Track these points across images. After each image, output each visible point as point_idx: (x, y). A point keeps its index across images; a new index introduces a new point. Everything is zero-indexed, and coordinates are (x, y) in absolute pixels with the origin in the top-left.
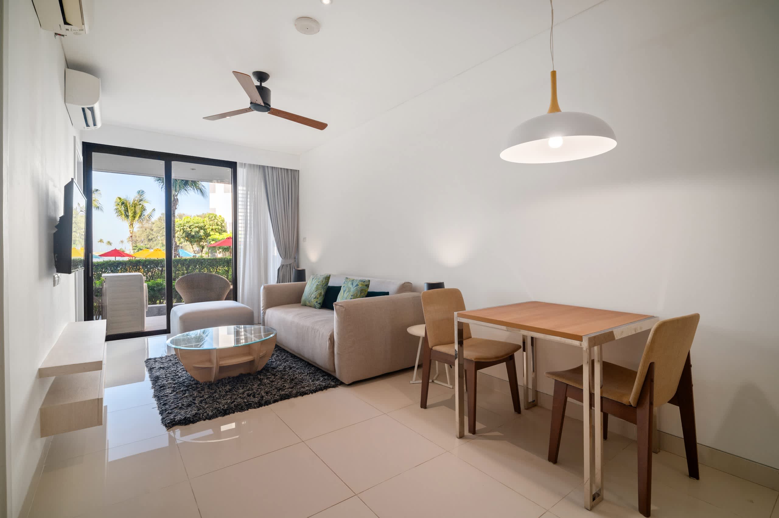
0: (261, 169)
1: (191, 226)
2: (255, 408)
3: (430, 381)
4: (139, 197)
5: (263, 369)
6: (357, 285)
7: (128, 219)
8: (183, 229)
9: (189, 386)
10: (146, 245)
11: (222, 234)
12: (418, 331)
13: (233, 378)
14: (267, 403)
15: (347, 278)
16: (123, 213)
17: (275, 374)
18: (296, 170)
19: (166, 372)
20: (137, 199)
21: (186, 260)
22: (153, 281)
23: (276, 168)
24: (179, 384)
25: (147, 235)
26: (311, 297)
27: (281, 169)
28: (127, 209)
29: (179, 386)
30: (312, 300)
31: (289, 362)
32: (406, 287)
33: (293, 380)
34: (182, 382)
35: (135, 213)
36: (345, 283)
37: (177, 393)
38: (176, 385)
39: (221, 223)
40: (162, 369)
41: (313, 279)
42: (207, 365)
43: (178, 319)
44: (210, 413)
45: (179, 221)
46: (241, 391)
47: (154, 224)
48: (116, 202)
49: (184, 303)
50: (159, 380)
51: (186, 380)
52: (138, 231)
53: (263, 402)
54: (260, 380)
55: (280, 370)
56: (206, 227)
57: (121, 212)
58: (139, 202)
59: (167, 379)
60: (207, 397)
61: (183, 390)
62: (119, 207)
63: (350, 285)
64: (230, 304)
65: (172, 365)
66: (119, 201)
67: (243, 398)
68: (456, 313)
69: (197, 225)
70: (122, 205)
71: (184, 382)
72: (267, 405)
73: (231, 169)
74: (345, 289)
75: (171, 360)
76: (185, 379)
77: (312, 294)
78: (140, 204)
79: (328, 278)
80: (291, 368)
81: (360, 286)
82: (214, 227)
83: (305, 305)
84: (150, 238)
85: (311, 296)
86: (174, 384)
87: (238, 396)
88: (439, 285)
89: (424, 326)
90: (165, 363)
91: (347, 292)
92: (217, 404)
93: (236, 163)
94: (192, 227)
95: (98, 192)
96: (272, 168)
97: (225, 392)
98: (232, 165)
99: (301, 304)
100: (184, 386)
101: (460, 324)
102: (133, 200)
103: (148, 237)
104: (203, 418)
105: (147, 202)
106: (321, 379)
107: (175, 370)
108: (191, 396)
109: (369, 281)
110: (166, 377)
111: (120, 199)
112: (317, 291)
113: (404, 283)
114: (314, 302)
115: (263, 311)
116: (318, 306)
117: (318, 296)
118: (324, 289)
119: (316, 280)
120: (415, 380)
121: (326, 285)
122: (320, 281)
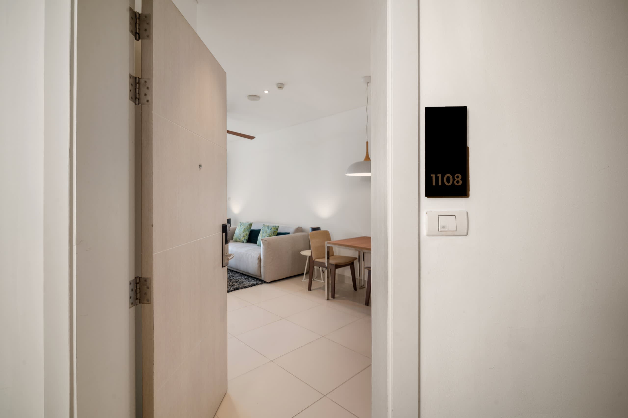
3: (313, 280)
6: (271, 229)
12: (307, 253)
15: (264, 225)
26: (240, 236)
30: (241, 238)
32: (299, 230)
33: (237, 281)
36: (263, 228)
41: (241, 225)
63: (266, 228)
68: (326, 242)
74: (263, 231)
77: (241, 234)
79: (251, 225)
81: (273, 229)
83: (236, 241)
88: (318, 229)
89: (310, 251)
91: (265, 233)
99: (233, 240)
101: (328, 247)
106: (253, 281)
109: (278, 226)
112: (244, 232)
113: (298, 227)
114: (242, 239)
116: (245, 241)
117: (245, 235)
118: (248, 231)
119: (243, 226)
120: (305, 279)
121: (250, 229)
122: (246, 226)
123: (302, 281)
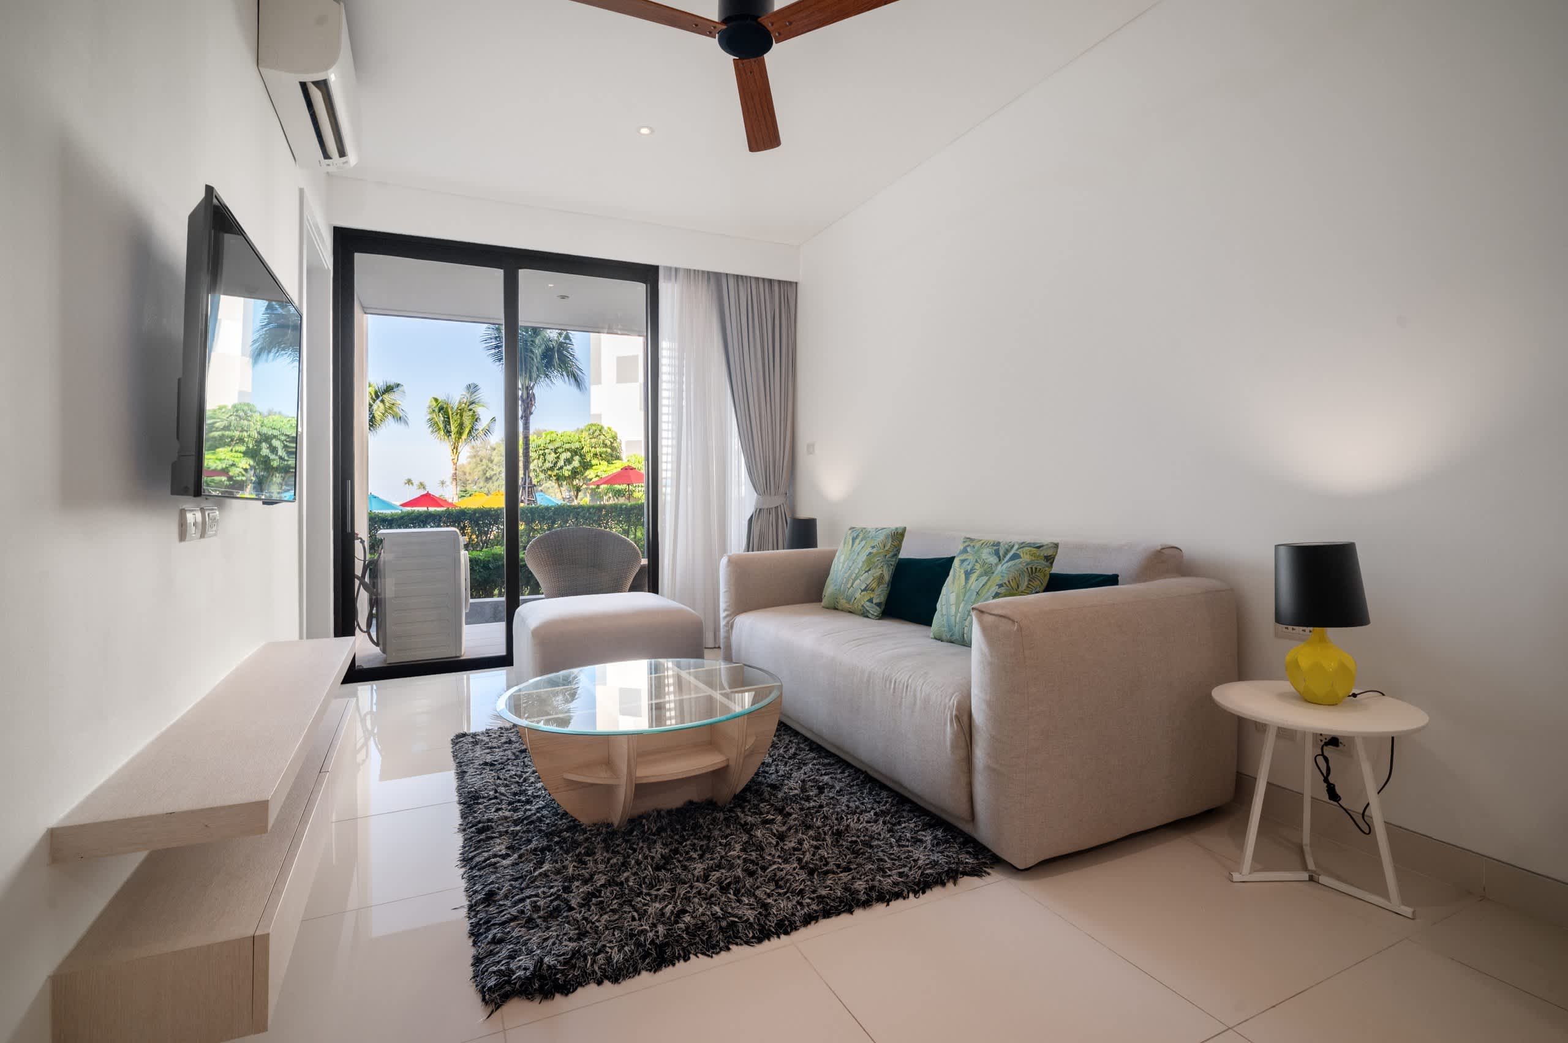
0: (712, 280)
1: (558, 448)
2: (748, 943)
4: (468, 396)
5: (747, 788)
6: (1014, 556)
7: (450, 437)
8: (542, 455)
9: (552, 834)
10: (481, 488)
11: (612, 463)
13: (669, 812)
14: (785, 927)
15: (971, 538)
16: (441, 426)
17: (784, 808)
18: (791, 283)
19: (499, 778)
20: (465, 400)
21: (547, 509)
22: (487, 549)
23: (746, 277)
24: (527, 824)
25: (483, 471)
26: (854, 586)
27: (757, 279)
28: (449, 418)
29: (528, 831)
30: (858, 595)
31: (810, 766)
32: (1167, 561)
33: (840, 834)
34: (535, 817)
35: (461, 426)
36: (965, 551)
37: (520, 857)
38: (518, 828)
39: (611, 441)
40: (488, 768)
41: (854, 539)
42: (600, 777)
43: (530, 635)
44: (617, 957)
45: (536, 440)
46: (699, 868)
47: (494, 449)
48: (430, 407)
49: (543, 596)
50: (478, 804)
51: (545, 812)
52: (469, 463)
53: (772, 923)
54: (747, 828)
55: (794, 796)
56: (584, 449)
57: (438, 426)
58: (469, 406)
59: (499, 804)
60: (602, 882)
61: (536, 849)
62: (435, 416)
64: (643, 600)
65: (513, 758)
66: (434, 404)
67: (709, 899)
69: (567, 446)
70: (439, 412)
71: (540, 820)
72: (787, 933)
73: (645, 285)
74: (969, 568)
75: (510, 742)
76: (544, 807)
77: (858, 578)
78: (470, 410)
79: (897, 538)
80: (821, 790)
81: (1026, 558)
82: (598, 450)
83: (834, 608)
84: (488, 475)
85: (853, 584)
86: (516, 823)
87: (692, 887)
90: (497, 750)
91: (981, 575)
92: (634, 919)
93: (655, 269)
94: (560, 450)
95: (400, 388)
96: (737, 277)
97: (651, 866)
98: (648, 275)
99: (822, 604)
100: (540, 831)
102: (458, 401)
103: (485, 474)
104: (594, 972)
105: (483, 406)
107: (519, 773)
108: (558, 872)
109: (1055, 545)
110: (496, 798)
111: (436, 400)
112: (869, 570)
113: (1163, 549)
114: (862, 599)
115: (728, 619)
116: (875, 611)
117: (874, 585)
118: (888, 566)
119: (863, 543)
120: (1253, 870)
121: (896, 555)
122: (876, 543)
123: (1236, 877)
